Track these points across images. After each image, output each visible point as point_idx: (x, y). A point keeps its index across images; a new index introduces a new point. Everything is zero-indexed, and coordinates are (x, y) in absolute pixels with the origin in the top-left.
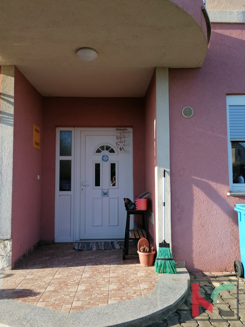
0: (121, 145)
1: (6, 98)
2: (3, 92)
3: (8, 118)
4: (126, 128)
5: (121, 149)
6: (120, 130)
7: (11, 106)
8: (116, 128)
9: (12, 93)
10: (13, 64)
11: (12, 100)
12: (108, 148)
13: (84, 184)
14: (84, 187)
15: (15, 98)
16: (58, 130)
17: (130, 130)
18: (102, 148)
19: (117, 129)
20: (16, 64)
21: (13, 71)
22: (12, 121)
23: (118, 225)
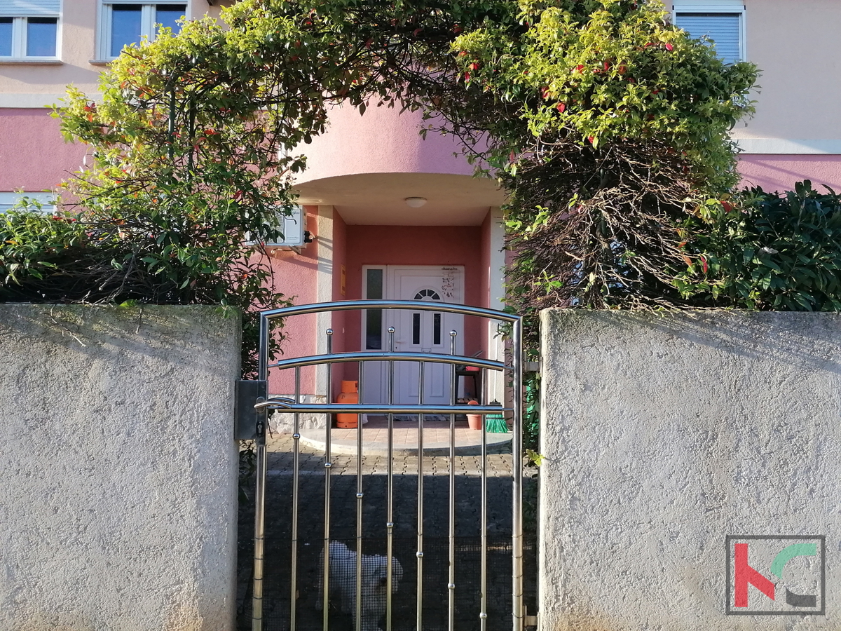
0: (449, 290)
1: (324, 242)
2: (321, 236)
3: (326, 265)
4: (456, 267)
5: (448, 295)
6: (448, 269)
7: (330, 251)
8: (442, 267)
9: (330, 237)
10: (332, 204)
11: (331, 245)
12: (430, 293)
13: (399, 341)
14: (399, 344)
15: (334, 242)
16: (365, 269)
17: (462, 269)
18: (423, 293)
19: (444, 269)
20: (335, 204)
21: (331, 212)
22: (330, 267)
23: (443, 396)
